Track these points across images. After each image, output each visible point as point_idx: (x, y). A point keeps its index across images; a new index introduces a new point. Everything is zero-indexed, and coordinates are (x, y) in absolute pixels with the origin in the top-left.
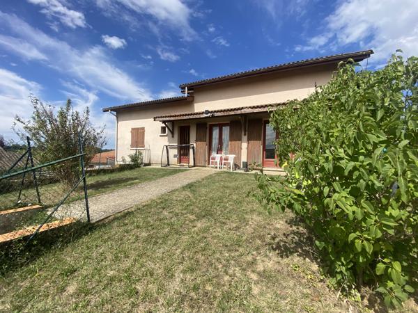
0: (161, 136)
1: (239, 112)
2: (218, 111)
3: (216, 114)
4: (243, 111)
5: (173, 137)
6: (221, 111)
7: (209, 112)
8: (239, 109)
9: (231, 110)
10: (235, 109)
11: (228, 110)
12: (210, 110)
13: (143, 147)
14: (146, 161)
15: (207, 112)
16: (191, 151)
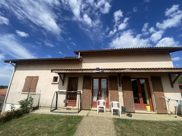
0: (52, 84)
1: (122, 71)
2: (107, 69)
3: (105, 71)
4: (125, 71)
5: (63, 85)
6: (109, 69)
7: (100, 69)
8: (122, 69)
9: (117, 69)
10: (120, 69)
11: (114, 69)
12: (100, 68)
13: (35, 91)
14: (35, 104)
15: (98, 69)
16: (78, 96)
